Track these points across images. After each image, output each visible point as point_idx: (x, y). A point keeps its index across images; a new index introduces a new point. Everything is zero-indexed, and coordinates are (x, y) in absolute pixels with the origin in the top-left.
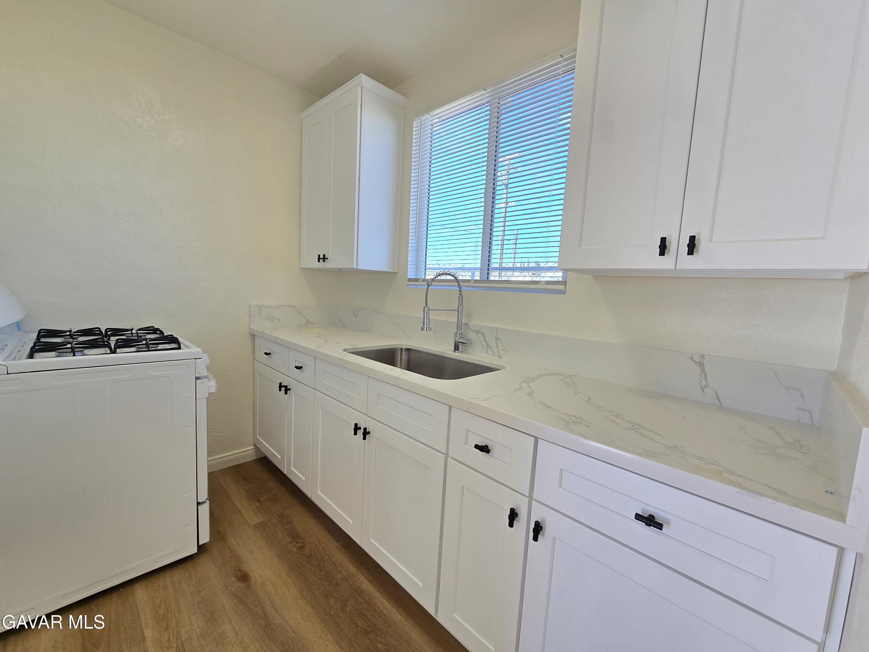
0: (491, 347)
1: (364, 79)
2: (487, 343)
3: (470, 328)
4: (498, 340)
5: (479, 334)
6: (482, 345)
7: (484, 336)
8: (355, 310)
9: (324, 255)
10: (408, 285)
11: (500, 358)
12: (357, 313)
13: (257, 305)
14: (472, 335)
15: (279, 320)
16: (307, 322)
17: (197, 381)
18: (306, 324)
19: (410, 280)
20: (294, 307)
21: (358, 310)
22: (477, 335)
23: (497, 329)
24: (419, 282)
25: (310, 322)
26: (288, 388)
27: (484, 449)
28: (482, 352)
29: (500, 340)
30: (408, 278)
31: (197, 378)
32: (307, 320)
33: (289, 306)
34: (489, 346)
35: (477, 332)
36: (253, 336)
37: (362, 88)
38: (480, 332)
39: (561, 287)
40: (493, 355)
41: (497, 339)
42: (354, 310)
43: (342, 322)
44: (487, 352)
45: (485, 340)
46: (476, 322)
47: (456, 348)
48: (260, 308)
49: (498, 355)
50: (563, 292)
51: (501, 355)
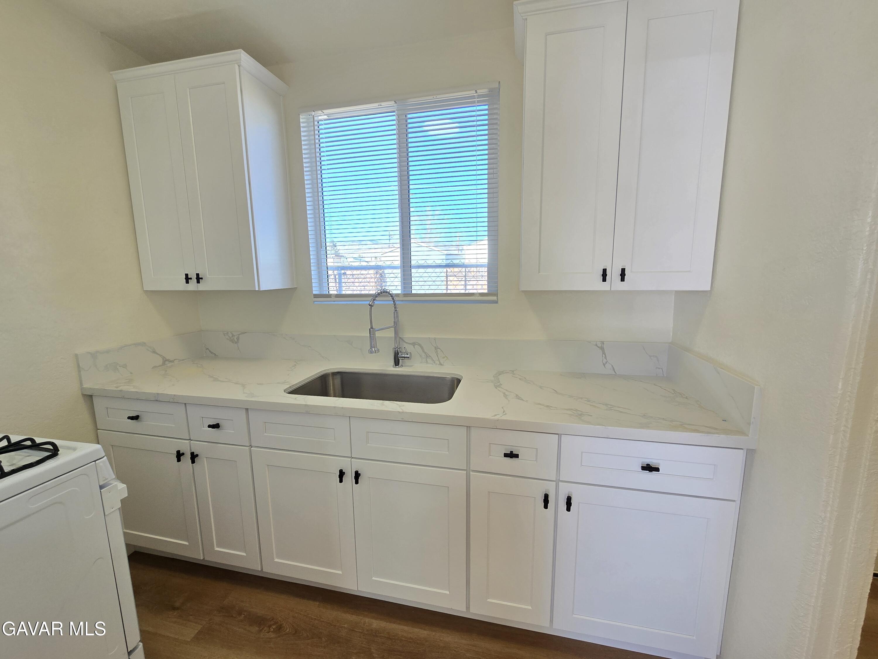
0: (430, 356)
1: (244, 57)
2: (425, 353)
3: (405, 342)
4: (438, 349)
5: (416, 346)
6: (421, 356)
7: (422, 348)
8: (233, 336)
9: (198, 275)
10: (314, 302)
11: (442, 365)
12: (238, 339)
13: (88, 353)
14: (409, 348)
15: (125, 366)
16: (165, 361)
17: (102, 491)
18: (164, 364)
19: (316, 296)
20: (143, 344)
21: (239, 334)
22: (414, 347)
23: (435, 339)
24: (331, 297)
25: (168, 360)
26: (195, 454)
27: (511, 455)
28: (421, 363)
29: (439, 349)
30: (314, 293)
31: (101, 487)
32: (163, 358)
33: (136, 345)
34: (428, 356)
35: (414, 344)
36: (89, 398)
37: (239, 66)
38: (416, 344)
39: (494, 298)
40: (434, 364)
41: (436, 348)
42: (231, 336)
43: (210, 351)
44: (427, 362)
45: (423, 351)
46: (408, 335)
47: (397, 363)
48: (94, 355)
49: (438, 363)
50: (496, 302)
51: (442, 362)
